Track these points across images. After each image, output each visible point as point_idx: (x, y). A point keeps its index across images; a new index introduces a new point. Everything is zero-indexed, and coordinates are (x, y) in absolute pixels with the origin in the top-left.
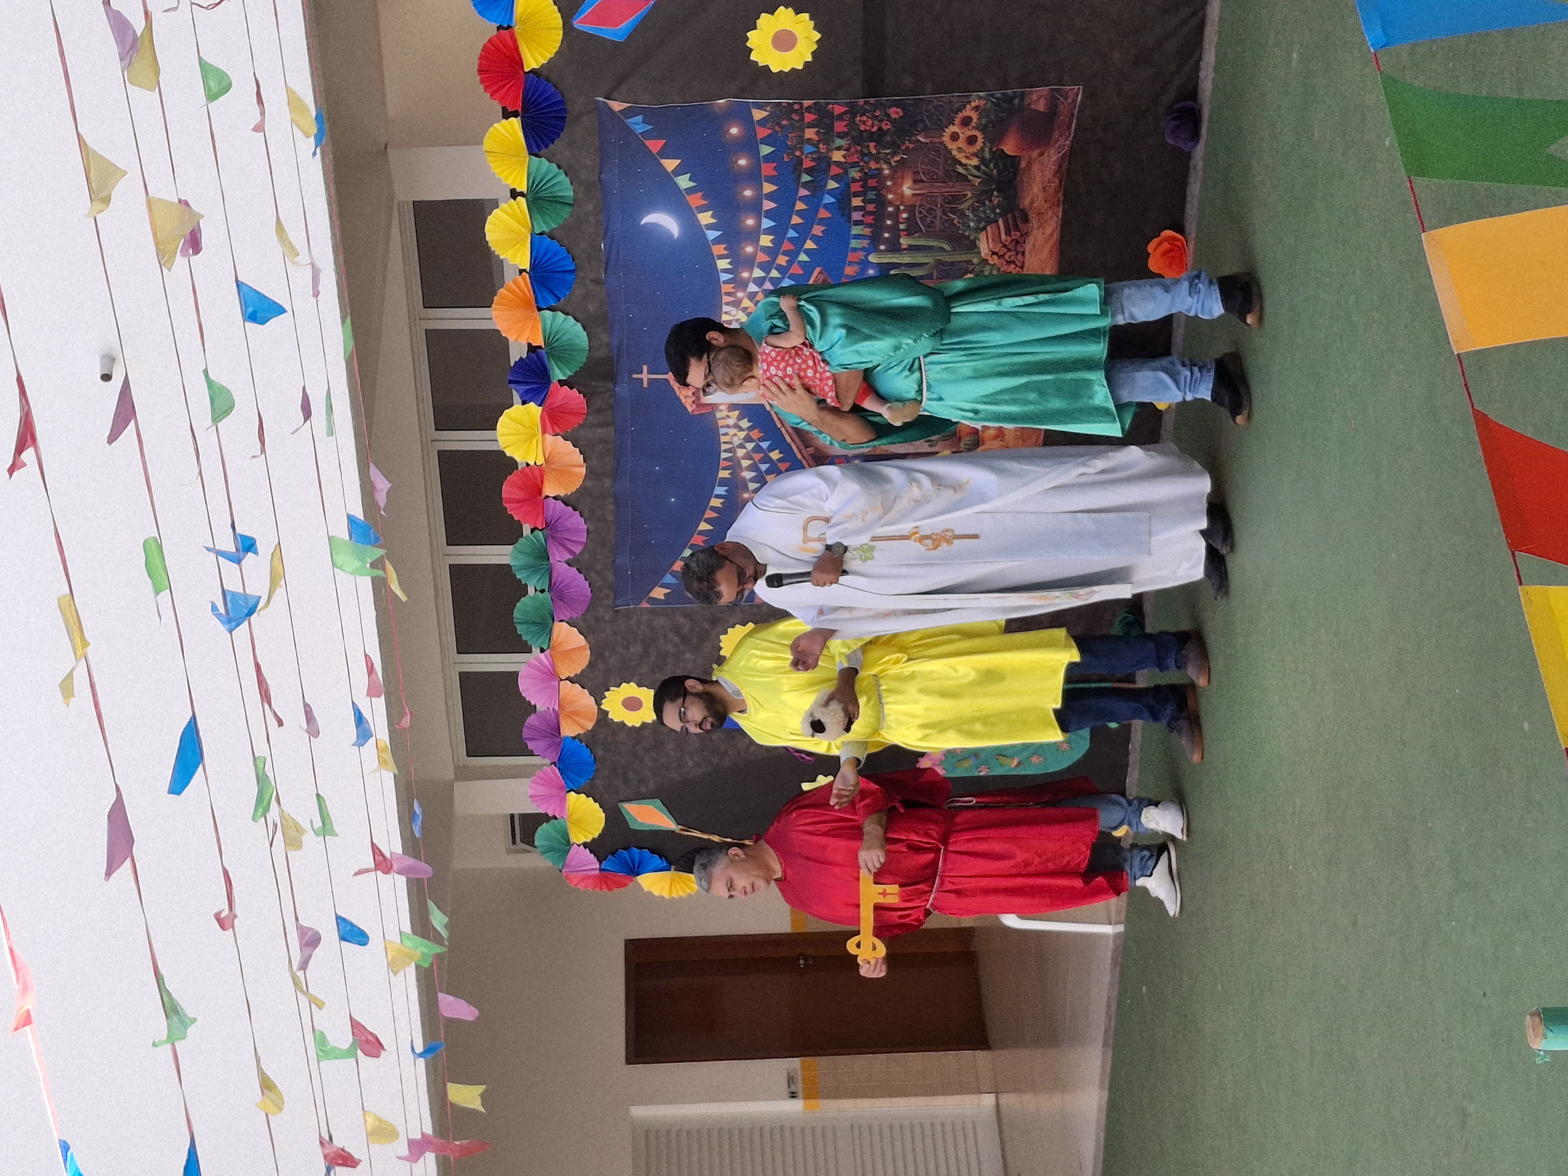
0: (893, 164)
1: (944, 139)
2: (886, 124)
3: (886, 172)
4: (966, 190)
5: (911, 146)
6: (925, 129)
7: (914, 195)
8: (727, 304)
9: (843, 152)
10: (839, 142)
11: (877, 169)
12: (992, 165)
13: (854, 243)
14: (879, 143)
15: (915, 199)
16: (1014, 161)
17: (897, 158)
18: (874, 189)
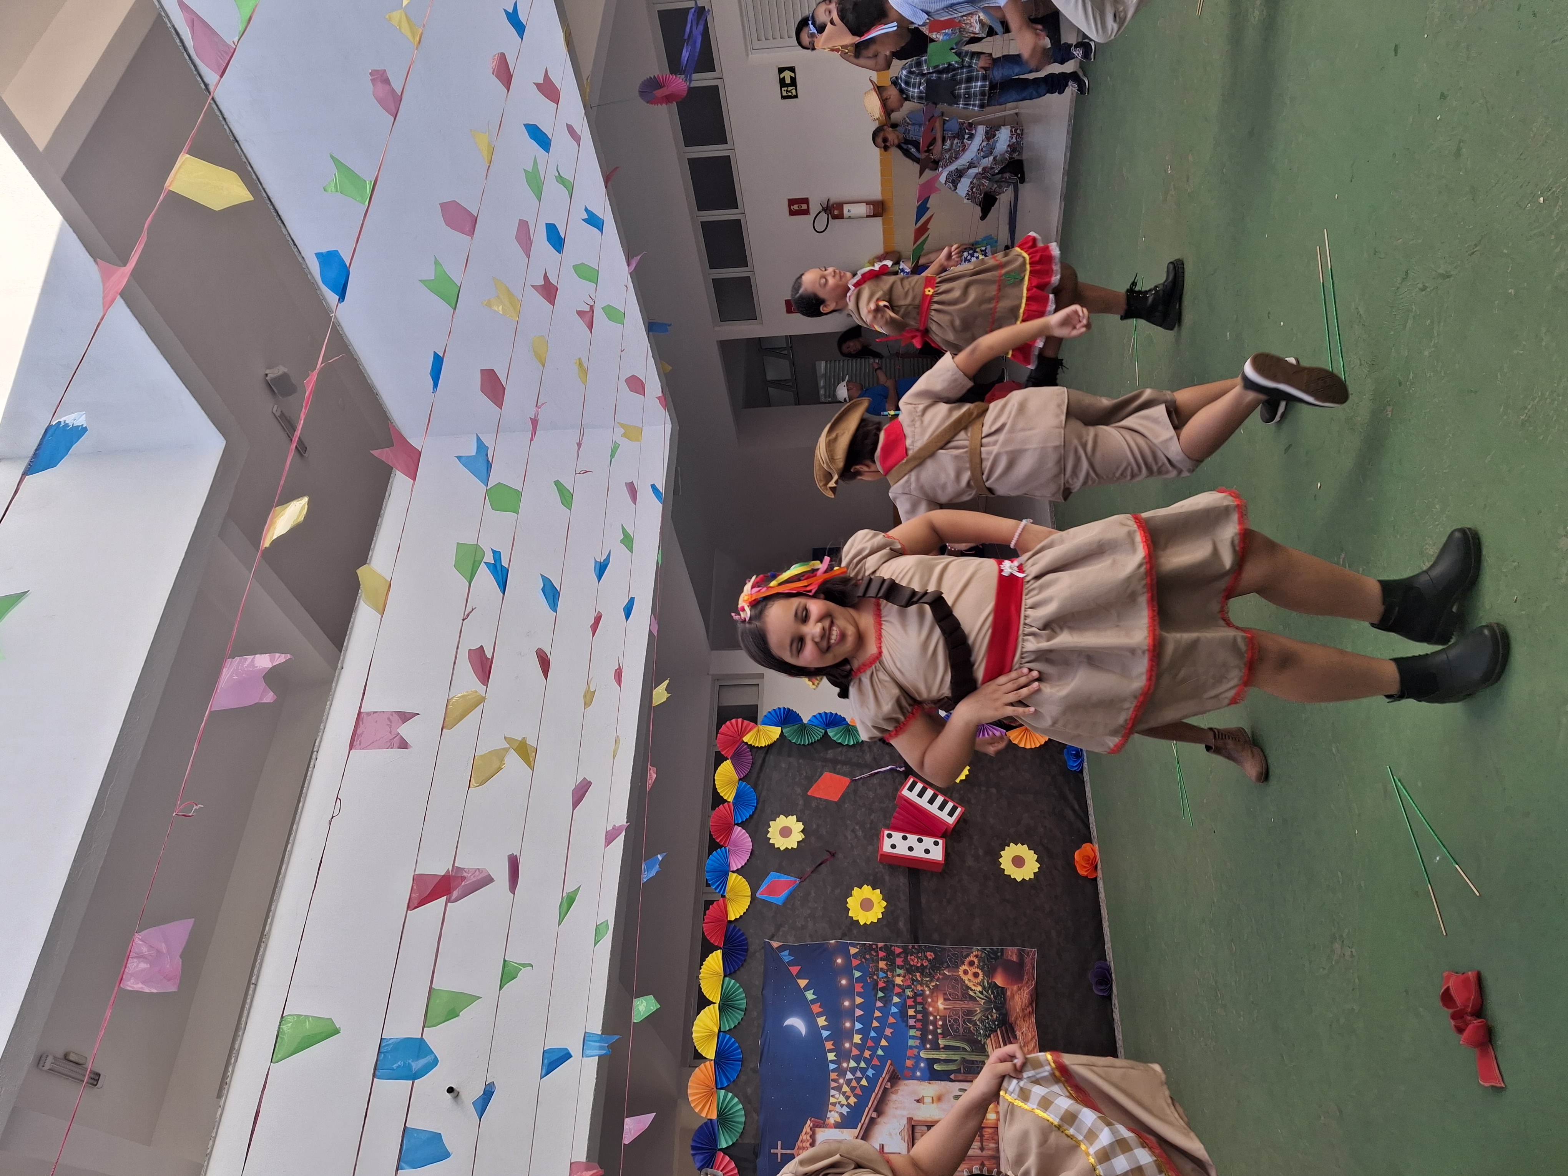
0: (931, 987)
1: (960, 973)
2: (925, 962)
3: (928, 993)
4: (976, 1007)
5: (941, 977)
6: (948, 966)
7: (945, 1009)
8: (833, 1088)
9: (901, 978)
10: (899, 971)
11: (921, 990)
12: (990, 991)
13: (911, 1042)
14: (922, 974)
15: (946, 1011)
16: (1003, 991)
17: (933, 984)
18: (920, 1003)
